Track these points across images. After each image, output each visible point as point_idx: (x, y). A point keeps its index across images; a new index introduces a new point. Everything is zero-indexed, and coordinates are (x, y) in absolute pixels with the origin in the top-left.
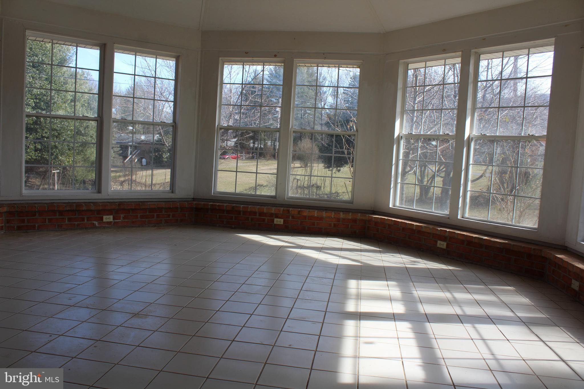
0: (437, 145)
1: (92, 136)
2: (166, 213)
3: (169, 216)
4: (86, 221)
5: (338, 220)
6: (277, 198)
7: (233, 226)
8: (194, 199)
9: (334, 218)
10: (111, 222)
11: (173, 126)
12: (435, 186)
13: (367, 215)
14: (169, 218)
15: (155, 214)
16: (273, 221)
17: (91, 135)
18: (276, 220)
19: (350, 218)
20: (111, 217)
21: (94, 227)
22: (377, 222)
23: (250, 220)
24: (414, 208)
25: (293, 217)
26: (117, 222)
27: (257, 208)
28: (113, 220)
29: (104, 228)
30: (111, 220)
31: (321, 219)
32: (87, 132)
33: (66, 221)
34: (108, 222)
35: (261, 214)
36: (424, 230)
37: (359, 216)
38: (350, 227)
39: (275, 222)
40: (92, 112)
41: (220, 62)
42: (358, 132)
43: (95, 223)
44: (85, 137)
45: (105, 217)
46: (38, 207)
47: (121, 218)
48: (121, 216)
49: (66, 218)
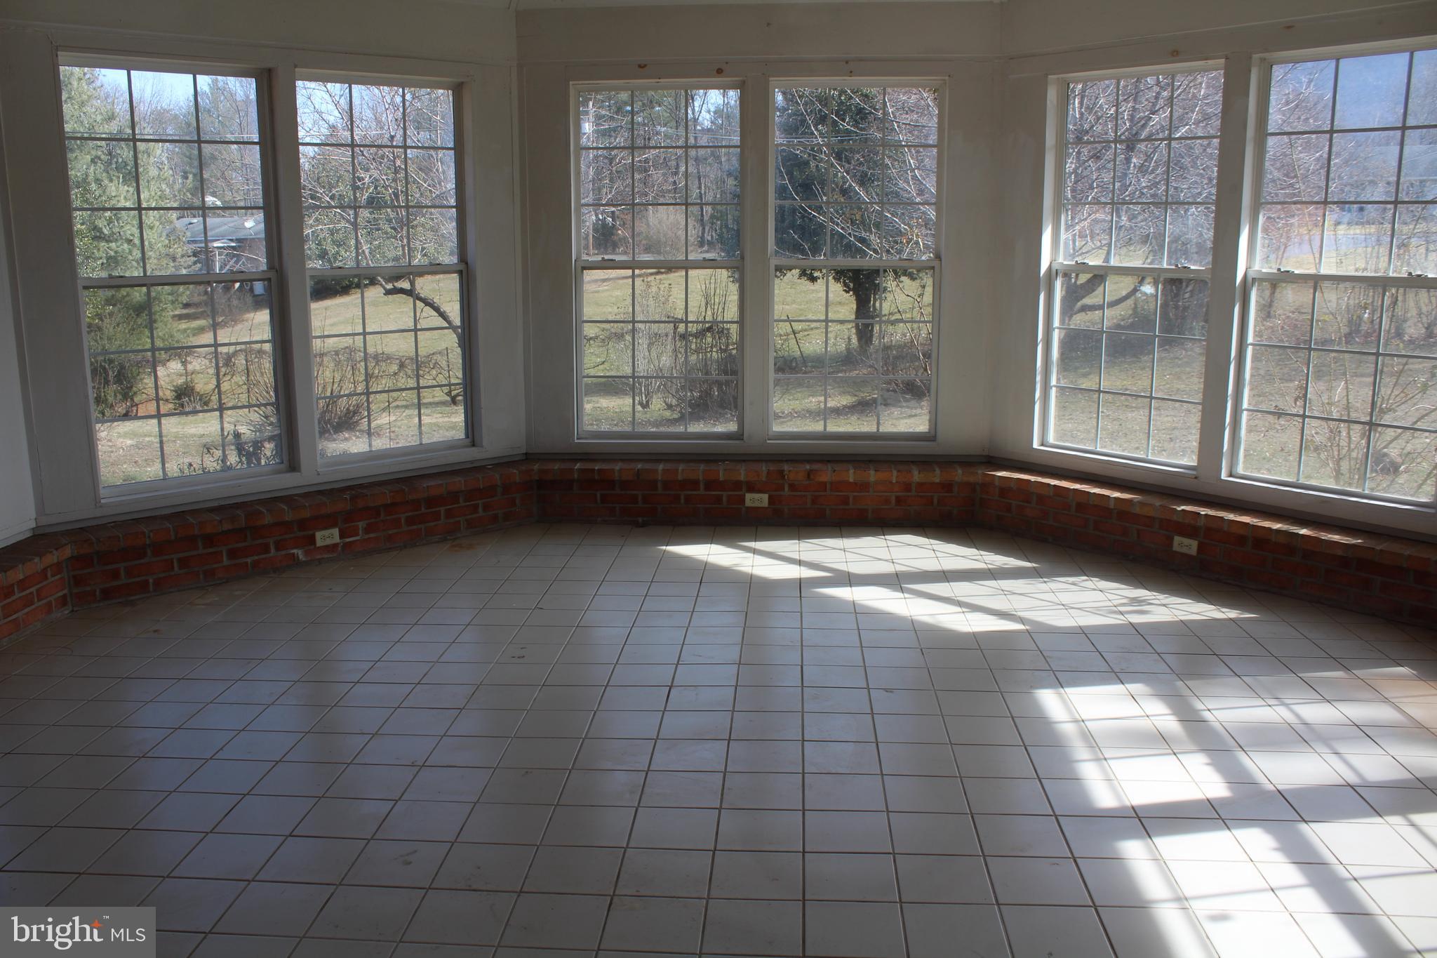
0: (1157, 293)
1: (132, 238)
2: (468, 503)
3: (476, 507)
4: (273, 550)
5: (908, 487)
6: (745, 439)
7: (640, 520)
8: (528, 457)
9: (897, 482)
10: (335, 545)
11: (460, 273)
12: (1153, 395)
13: (980, 472)
14: (478, 515)
15: (442, 509)
16: (743, 500)
17: (129, 236)
18: (749, 496)
19: (937, 480)
20: (336, 532)
21: (294, 562)
22: (1007, 488)
23: (682, 501)
24: (1098, 449)
25: (793, 487)
26: (350, 542)
27: (699, 472)
28: (340, 538)
29: (320, 561)
30: (337, 539)
31: (864, 486)
32: (117, 230)
33: (225, 558)
34: (327, 546)
35: (711, 484)
36: (1137, 510)
37: (959, 475)
38: (935, 501)
39: (748, 503)
40: (121, 176)
41: (571, 95)
42: (941, 260)
43: (298, 554)
44: (113, 245)
45: (319, 535)
46: (151, 534)
47: (360, 532)
48: (360, 527)
49: (222, 551)
